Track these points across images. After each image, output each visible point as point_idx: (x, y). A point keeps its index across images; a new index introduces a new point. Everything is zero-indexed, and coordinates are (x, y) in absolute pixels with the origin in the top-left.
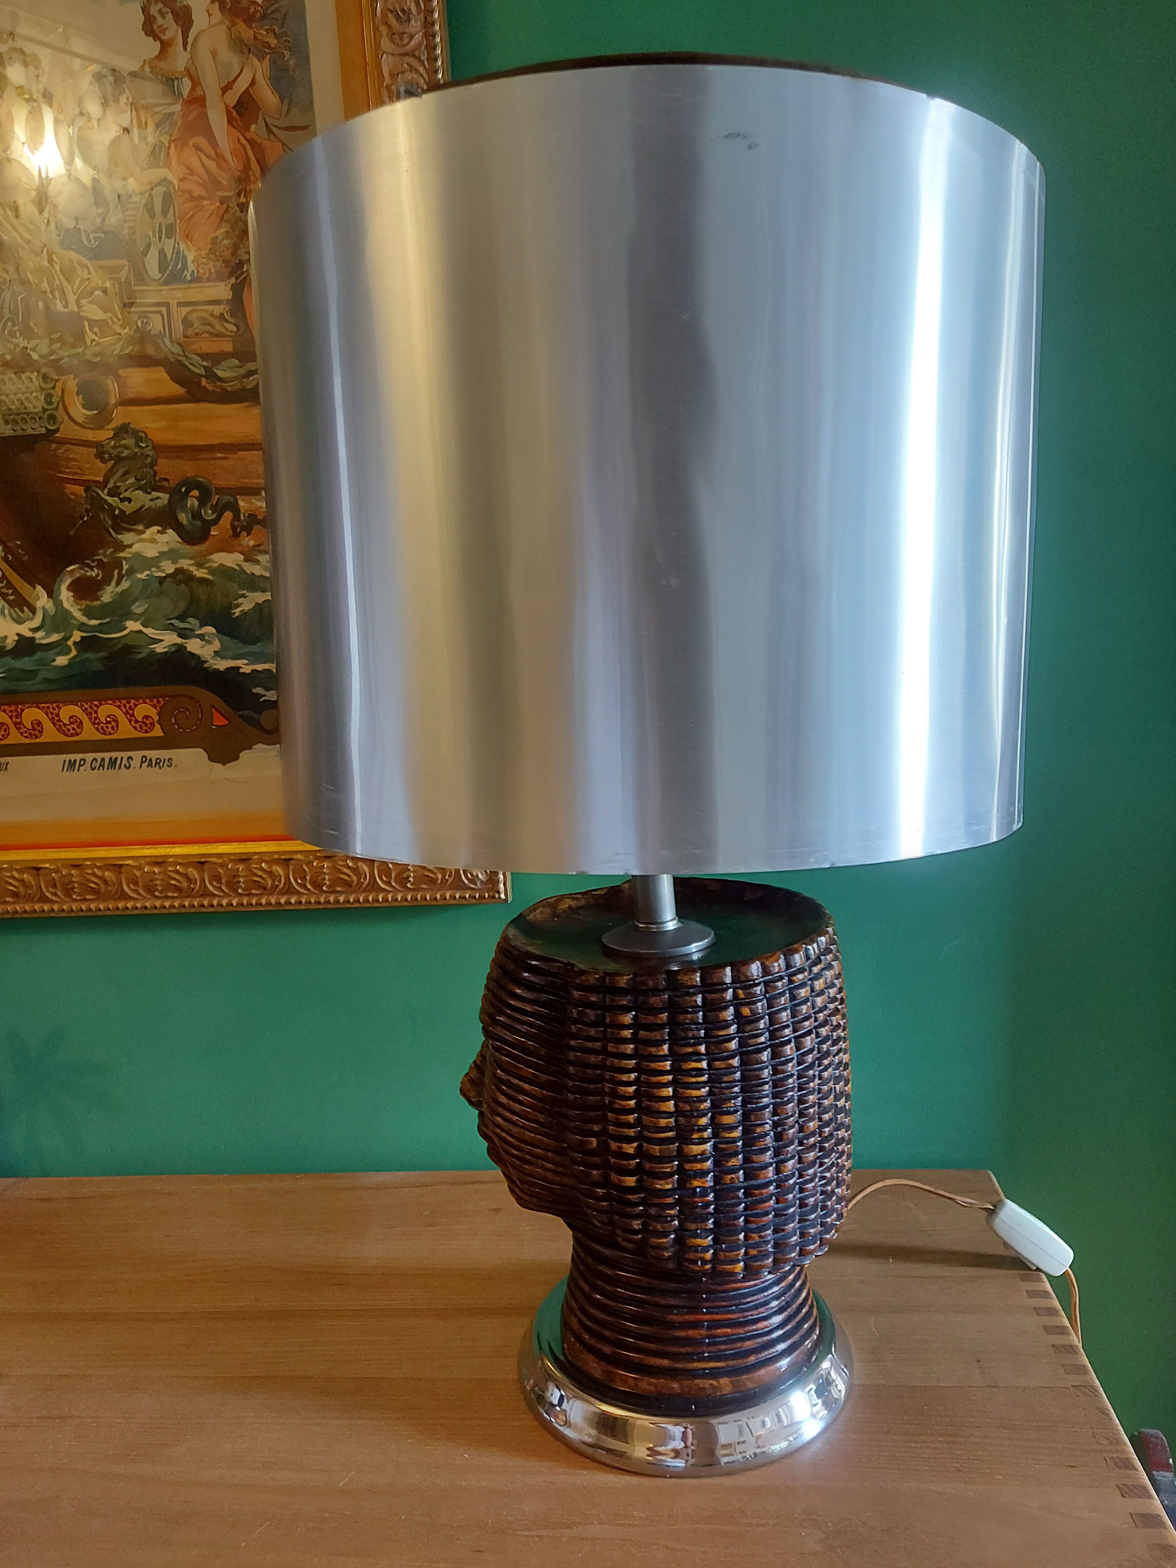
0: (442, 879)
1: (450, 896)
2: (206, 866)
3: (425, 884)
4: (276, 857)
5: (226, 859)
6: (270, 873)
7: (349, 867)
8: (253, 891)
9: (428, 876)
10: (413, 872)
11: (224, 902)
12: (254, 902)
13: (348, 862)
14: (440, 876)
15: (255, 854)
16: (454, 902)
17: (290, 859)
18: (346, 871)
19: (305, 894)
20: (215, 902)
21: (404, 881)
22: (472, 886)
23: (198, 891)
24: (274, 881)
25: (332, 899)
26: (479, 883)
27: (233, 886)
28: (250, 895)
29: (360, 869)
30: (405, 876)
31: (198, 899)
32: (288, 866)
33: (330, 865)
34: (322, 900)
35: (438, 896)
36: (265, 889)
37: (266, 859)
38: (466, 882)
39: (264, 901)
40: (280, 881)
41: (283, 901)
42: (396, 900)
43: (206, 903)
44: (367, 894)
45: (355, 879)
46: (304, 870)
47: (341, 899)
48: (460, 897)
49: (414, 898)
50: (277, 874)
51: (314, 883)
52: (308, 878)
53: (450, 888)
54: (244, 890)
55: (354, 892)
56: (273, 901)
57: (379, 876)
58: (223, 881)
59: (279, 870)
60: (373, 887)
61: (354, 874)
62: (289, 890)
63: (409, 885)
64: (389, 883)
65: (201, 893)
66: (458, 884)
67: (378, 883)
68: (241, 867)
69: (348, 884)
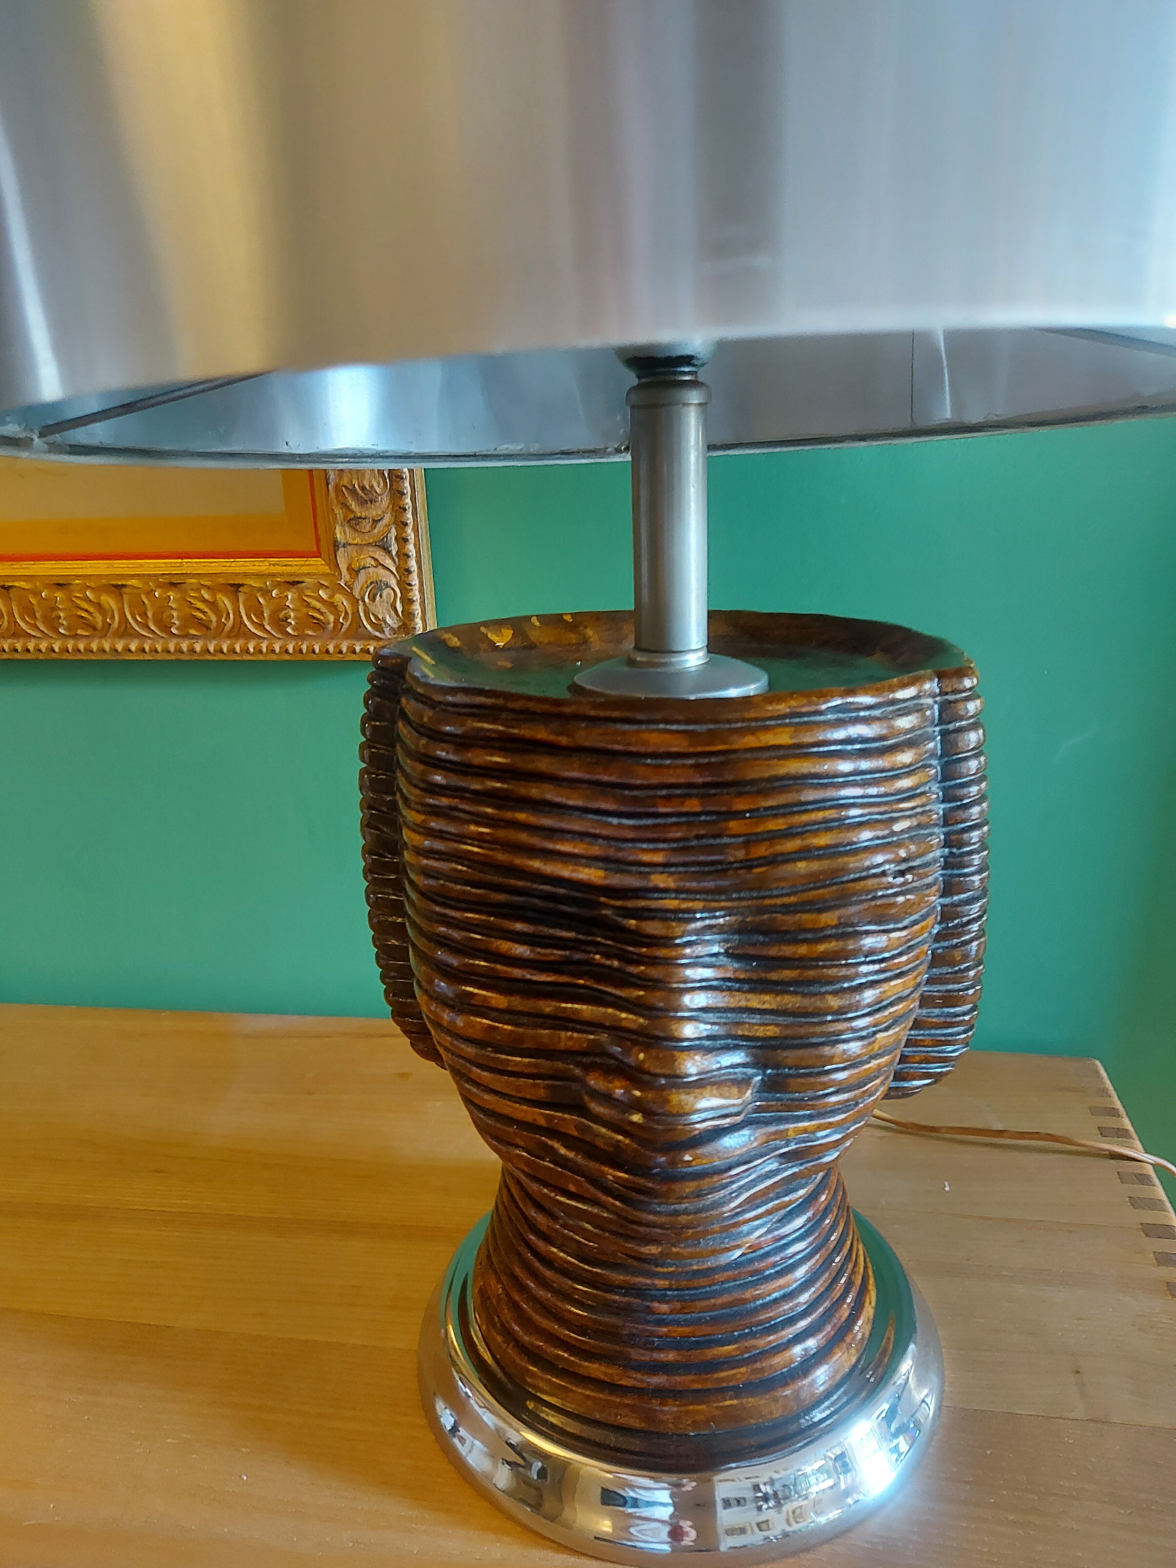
0: (334, 623)
1: (348, 648)
2: (12, 592)
3: (310, 628)
4: (104, 581)
5: (38, 584)
6: (99, 606)
7: (204, 601)
8: (80, 632)
9: (313, 617)
10: (293, 610)
11: (43, 646)
12: (81, 647)
13: (203, 592)
14: (331, 618)
15: (78, 577)
16: (354, 657)
17: (123, 586)
18: (201, 605)
19: (149, 638)
20: (31, 646)
21: (281, 623)
22: (377, 634)
23: (8, 629)
24: (104, 617)
25: (185, 646)
26: (387, 630)
27: (53, 624)
28: (76, 636)
29: (220, 603)
30: (282, 615)
31: (10, 641)
32: (121, 595)
33: (178, 596)
34: (172, 647)
35: (331, 648)
36: (94, 628)
37: (92, 585)
38: (368, 627)
39: (94, 646)
40: (113, 617)
41: (119, 647)
42: (273, 651)
43: (19, 646)
44: (234, 641)
45: (214, 619)
46: (144, 603)
47: (198, 647)
48: (362, 650)
49: (297, 649)
50: (107, 607)
51: (159, 622)
52: (150, 615)
53: (346, 637)
54: (68, 629)
55: (214, 638)
56: (107, 646)
57: (247, 615)
58: (38, 615)
59: (109, 601)
60: (239, 631)
61: (211, 609)
62: (126, 632)
63: (289, 630)
64: (261, 626)
65: (12, 632)
66: (356, 632)
67: (245, 625)
68: (59, 595)
69: (204, 626)
